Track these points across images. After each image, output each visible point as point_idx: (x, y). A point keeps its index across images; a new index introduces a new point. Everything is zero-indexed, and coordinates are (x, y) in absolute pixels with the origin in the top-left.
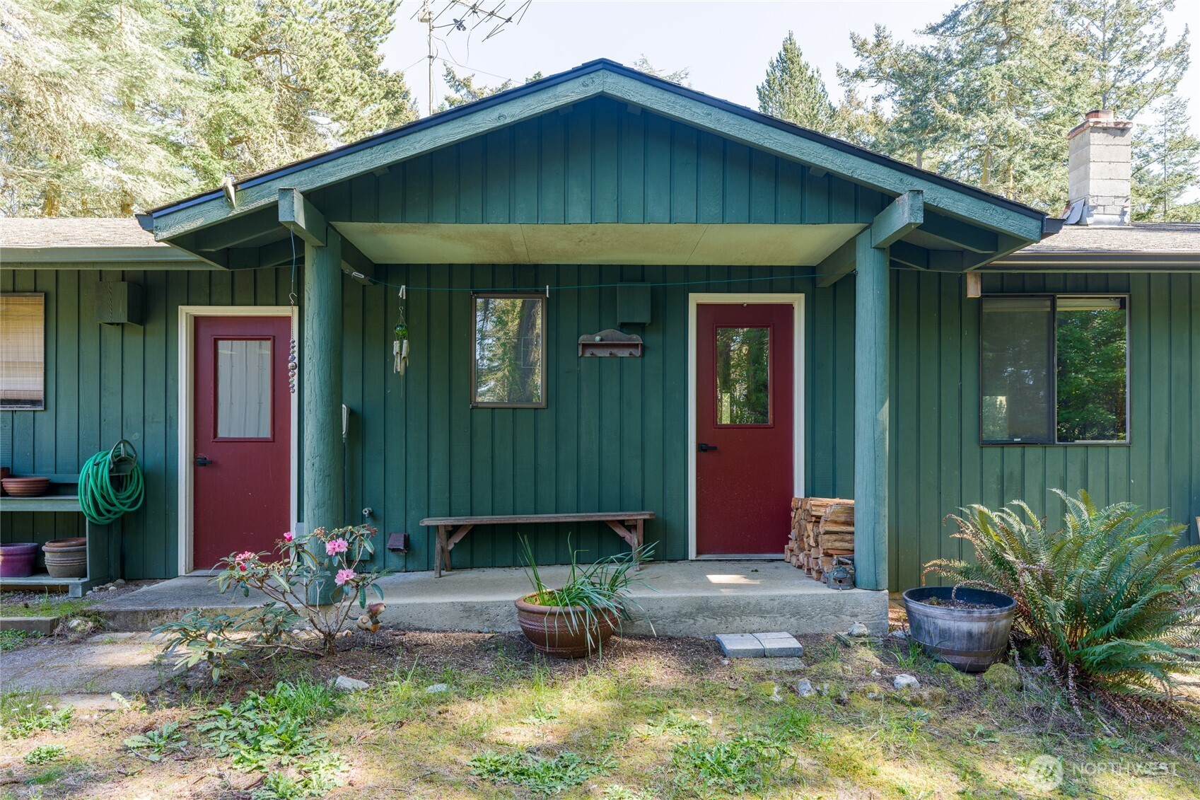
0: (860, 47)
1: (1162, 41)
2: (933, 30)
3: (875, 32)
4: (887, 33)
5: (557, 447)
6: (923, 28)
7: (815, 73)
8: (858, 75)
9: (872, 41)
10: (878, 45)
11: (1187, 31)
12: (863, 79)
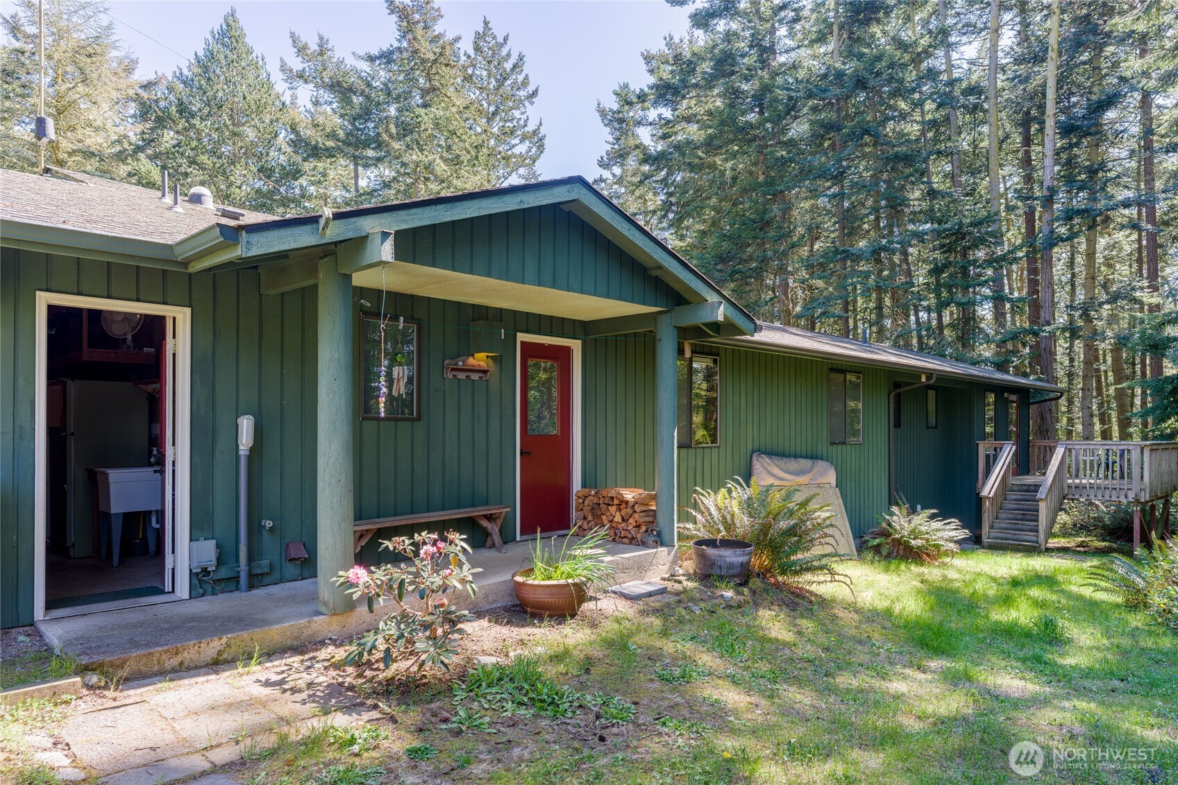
0: (301, 50)
1: (526, 126)
2: (371, 59)
3: (317, 40)
4: (330, 46)
5: (428, 456)
6: (362, 53)
7: (260, 59)
8: (301, 76)
9: (314, 47)
10: (321, 54)
11: (541, 124)
12: (306, 82)
